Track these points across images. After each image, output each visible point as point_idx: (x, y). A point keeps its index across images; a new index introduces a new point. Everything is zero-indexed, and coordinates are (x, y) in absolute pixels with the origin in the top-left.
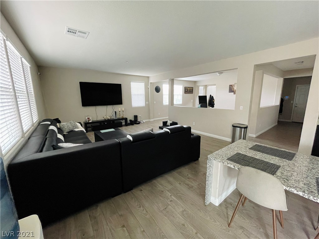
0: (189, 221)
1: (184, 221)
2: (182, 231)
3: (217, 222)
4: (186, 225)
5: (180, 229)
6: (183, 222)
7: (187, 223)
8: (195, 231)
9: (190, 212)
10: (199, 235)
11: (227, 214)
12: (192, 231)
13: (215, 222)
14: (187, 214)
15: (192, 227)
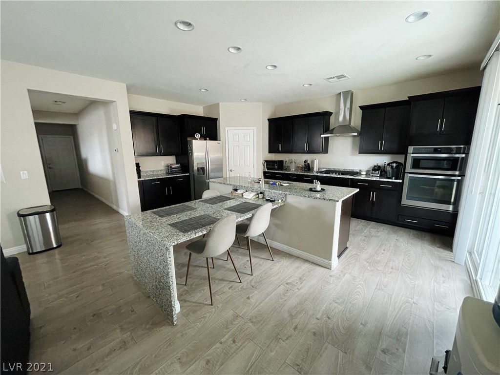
0: (201, 353)
1: (200, 360)
2: (218, 364)
3: (205, 315)
4: (209, 358)
5: (215, 367)
6: (203, 363)
7: (205, 355)
8: (218, 345)
9: (184, 350)
10: (223, 340)
11: (194, 302)
12: (218, 348)
13: (205, 317)
14: (188, 355)
15: (212, 348)
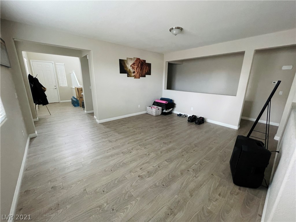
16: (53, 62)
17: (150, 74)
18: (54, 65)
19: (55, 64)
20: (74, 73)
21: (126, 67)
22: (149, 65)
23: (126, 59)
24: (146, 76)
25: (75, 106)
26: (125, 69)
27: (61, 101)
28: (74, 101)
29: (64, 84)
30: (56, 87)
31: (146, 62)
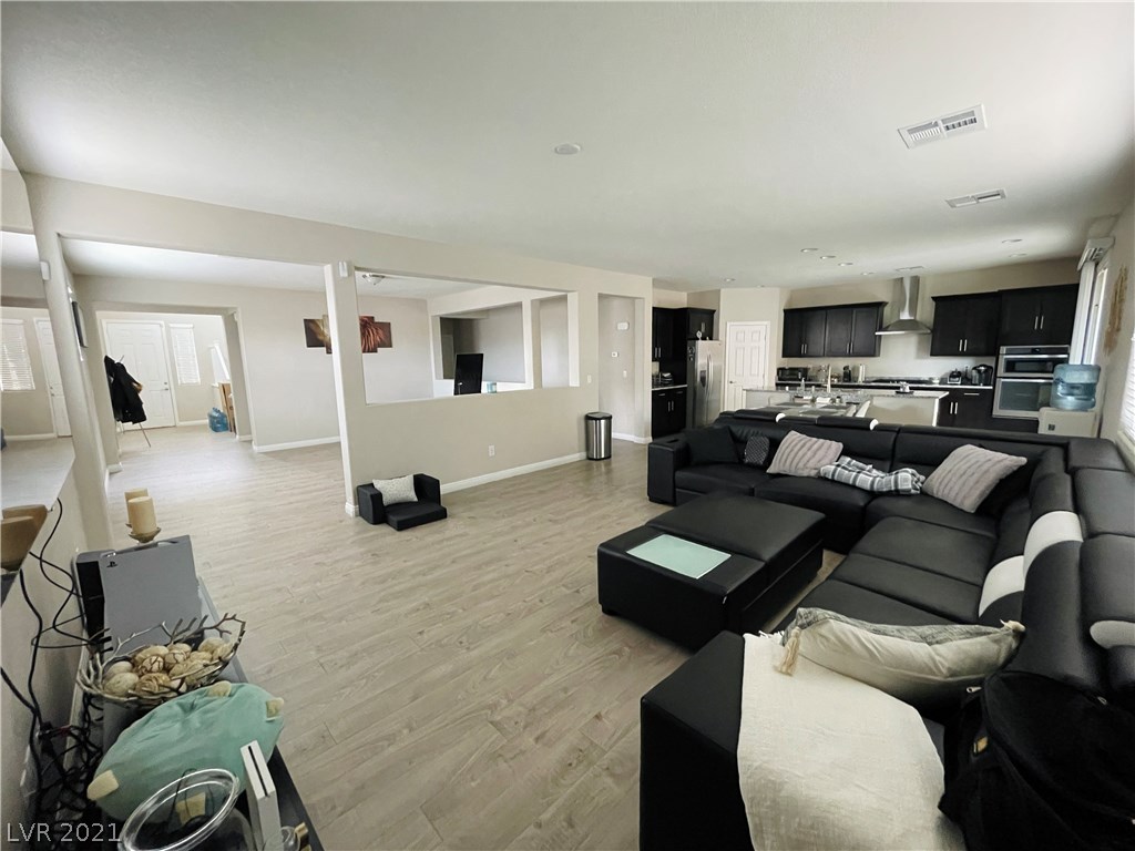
16: (162, 322)
17: (390, 345)
18: (164, 329)
19: (168, 329)
20: (217, 347)
21: (323, 333)
22: (386, 327)
23: (321, 318)
24: (379, 349)
25: (215, 429)
26: (321, 338)
27: (182, 423)
28: (214, 418)
29: (191, 375)
30: (167, 386)
31: (376, 320)
